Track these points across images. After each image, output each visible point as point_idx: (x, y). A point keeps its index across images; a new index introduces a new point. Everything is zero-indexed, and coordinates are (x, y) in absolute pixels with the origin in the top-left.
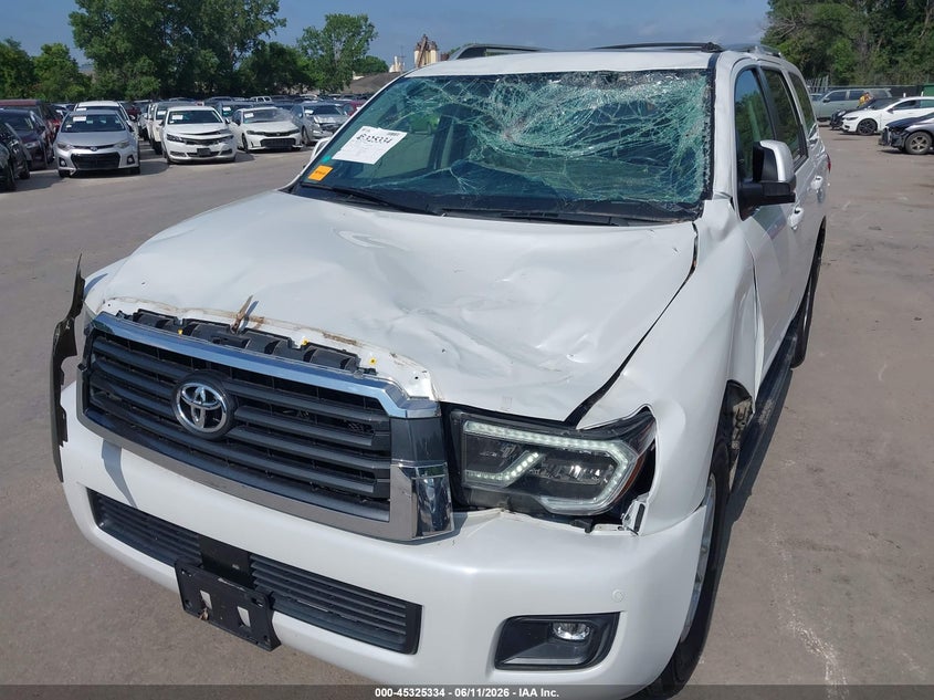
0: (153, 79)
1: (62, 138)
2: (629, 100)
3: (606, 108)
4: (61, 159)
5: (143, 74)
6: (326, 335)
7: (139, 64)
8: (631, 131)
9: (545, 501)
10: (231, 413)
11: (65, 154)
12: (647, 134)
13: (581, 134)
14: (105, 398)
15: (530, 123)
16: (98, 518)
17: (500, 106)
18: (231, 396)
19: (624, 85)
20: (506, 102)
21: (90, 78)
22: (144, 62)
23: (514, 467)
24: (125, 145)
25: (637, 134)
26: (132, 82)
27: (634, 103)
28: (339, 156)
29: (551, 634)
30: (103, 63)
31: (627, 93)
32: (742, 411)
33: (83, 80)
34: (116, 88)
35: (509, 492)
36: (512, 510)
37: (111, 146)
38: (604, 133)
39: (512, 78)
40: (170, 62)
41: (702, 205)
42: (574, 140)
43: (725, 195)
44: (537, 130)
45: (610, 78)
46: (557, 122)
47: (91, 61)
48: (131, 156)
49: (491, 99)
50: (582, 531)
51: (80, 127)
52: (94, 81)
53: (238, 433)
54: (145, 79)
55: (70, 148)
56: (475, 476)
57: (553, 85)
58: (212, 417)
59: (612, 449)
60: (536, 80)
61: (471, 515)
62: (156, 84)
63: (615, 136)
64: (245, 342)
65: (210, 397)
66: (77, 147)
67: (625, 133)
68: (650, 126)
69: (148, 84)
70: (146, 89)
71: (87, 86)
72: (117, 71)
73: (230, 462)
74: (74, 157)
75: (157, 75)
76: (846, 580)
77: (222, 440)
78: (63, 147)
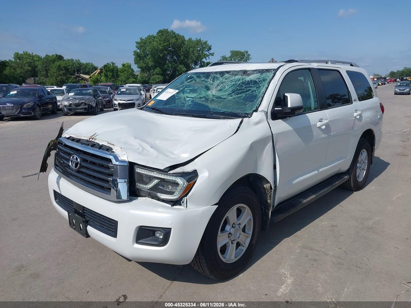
0: (160, 76)
1: (116, 97)
2: (249, 80)
3: (243, 83)
4: (115, 104)
5: (157, 74)
6: (108, 143)
7: (156, 71)
8: (249, 90)
9: (159, 195)
10: (80, 164)
11: (116, 102)
12: (253, 92)
13: (233, 91)
14: (59, 162)
15: (219, 88)
16: (56, 199)
17: (212, 82)
18: (81, 158)
19: (249, 75)
20: (213, 81)
21: (137, 76)
22: (158, 70)
23: (151, 184)
24: (138, 100)
25: (250, 92)
26: (153, 77)
27: (251, 81)
28: (158, 98)
29: (154, 235)
30: (143, 69)
31: (250, 77)
32: (267, 187)
33: (135, 77)
34: (146, 80)
35: (149, 191)
36: (152, 198)
37: (133, 100)
38: (240, 91)
39: (216, 73)
40: (168, 70)
41: (252, 114)
42: (231, 94)
43: (263, 111)
44: (220, 90)
45: (245, 72)
46: (227, 87)
47: (139, 70)
48: (139, 104)
49: (209, 80)
50: (170, 206)
51: (123, 93)
52: (139, 77)
53: (83, 170)
54: (157, 76)
55: (118, 100)
56: (140, 186)
57: (227, 75)
58: (77, 164)
59: (180, 181)
60: (222, 73)
61: (139, 198)
62: (161, 78)
63: (244, 92)
64: (89, 144)
65: (77, 159)
66: (120, 100)
67: (246, 91)
68: (255, 89)
69: (158, 78)
70: (157, 80)
71: (136, 79)
72: (148, 73)
73: (81, 179)
74: (119, 104)
75: (162, 75)
76: (315, 260)
77: (78, 172)
78: (116, 100)
